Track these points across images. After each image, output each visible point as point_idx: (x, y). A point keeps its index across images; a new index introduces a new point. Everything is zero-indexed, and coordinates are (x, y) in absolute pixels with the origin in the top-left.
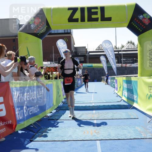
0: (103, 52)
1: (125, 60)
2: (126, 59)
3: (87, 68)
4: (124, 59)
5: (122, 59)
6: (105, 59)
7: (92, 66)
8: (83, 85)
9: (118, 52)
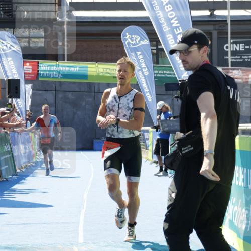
0: (139, 6)
1: (241, 47)
2: (246, 43)
3: (61, 83)
4: (236, 43)
5: (230, 47)
6: (146, 42)
7: (85, 76)
8: (37, 165)
9: (212, 10)
